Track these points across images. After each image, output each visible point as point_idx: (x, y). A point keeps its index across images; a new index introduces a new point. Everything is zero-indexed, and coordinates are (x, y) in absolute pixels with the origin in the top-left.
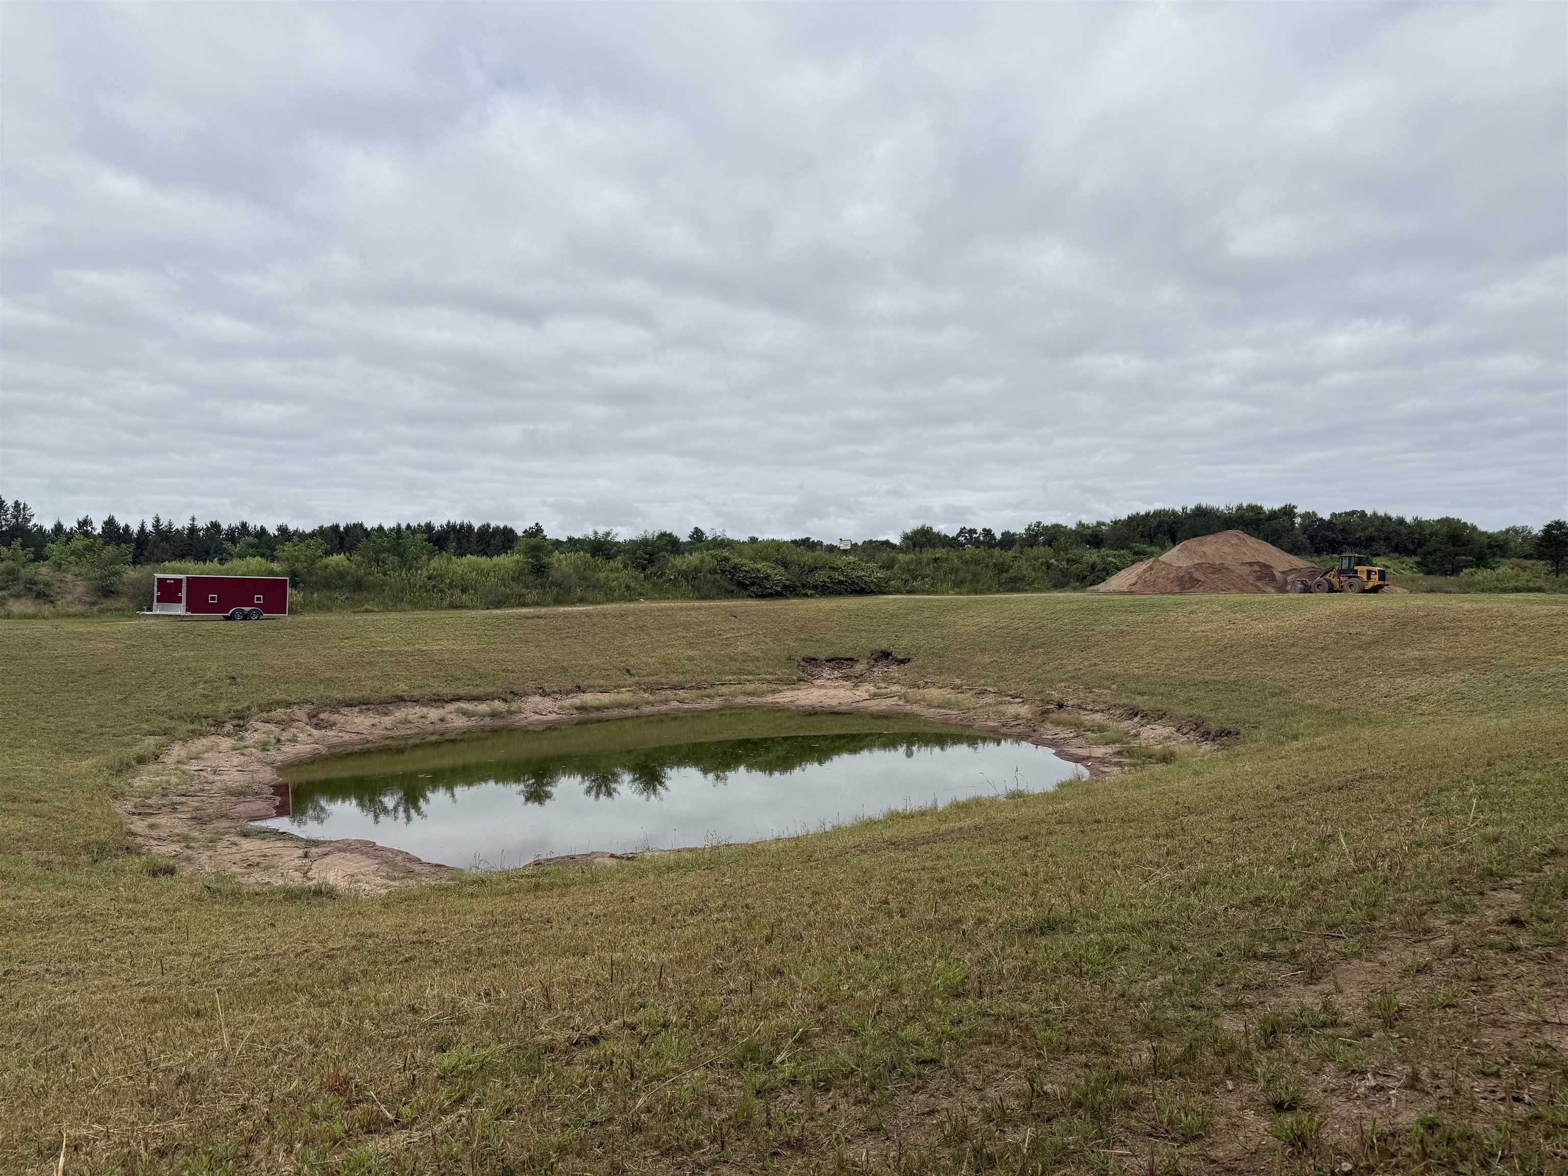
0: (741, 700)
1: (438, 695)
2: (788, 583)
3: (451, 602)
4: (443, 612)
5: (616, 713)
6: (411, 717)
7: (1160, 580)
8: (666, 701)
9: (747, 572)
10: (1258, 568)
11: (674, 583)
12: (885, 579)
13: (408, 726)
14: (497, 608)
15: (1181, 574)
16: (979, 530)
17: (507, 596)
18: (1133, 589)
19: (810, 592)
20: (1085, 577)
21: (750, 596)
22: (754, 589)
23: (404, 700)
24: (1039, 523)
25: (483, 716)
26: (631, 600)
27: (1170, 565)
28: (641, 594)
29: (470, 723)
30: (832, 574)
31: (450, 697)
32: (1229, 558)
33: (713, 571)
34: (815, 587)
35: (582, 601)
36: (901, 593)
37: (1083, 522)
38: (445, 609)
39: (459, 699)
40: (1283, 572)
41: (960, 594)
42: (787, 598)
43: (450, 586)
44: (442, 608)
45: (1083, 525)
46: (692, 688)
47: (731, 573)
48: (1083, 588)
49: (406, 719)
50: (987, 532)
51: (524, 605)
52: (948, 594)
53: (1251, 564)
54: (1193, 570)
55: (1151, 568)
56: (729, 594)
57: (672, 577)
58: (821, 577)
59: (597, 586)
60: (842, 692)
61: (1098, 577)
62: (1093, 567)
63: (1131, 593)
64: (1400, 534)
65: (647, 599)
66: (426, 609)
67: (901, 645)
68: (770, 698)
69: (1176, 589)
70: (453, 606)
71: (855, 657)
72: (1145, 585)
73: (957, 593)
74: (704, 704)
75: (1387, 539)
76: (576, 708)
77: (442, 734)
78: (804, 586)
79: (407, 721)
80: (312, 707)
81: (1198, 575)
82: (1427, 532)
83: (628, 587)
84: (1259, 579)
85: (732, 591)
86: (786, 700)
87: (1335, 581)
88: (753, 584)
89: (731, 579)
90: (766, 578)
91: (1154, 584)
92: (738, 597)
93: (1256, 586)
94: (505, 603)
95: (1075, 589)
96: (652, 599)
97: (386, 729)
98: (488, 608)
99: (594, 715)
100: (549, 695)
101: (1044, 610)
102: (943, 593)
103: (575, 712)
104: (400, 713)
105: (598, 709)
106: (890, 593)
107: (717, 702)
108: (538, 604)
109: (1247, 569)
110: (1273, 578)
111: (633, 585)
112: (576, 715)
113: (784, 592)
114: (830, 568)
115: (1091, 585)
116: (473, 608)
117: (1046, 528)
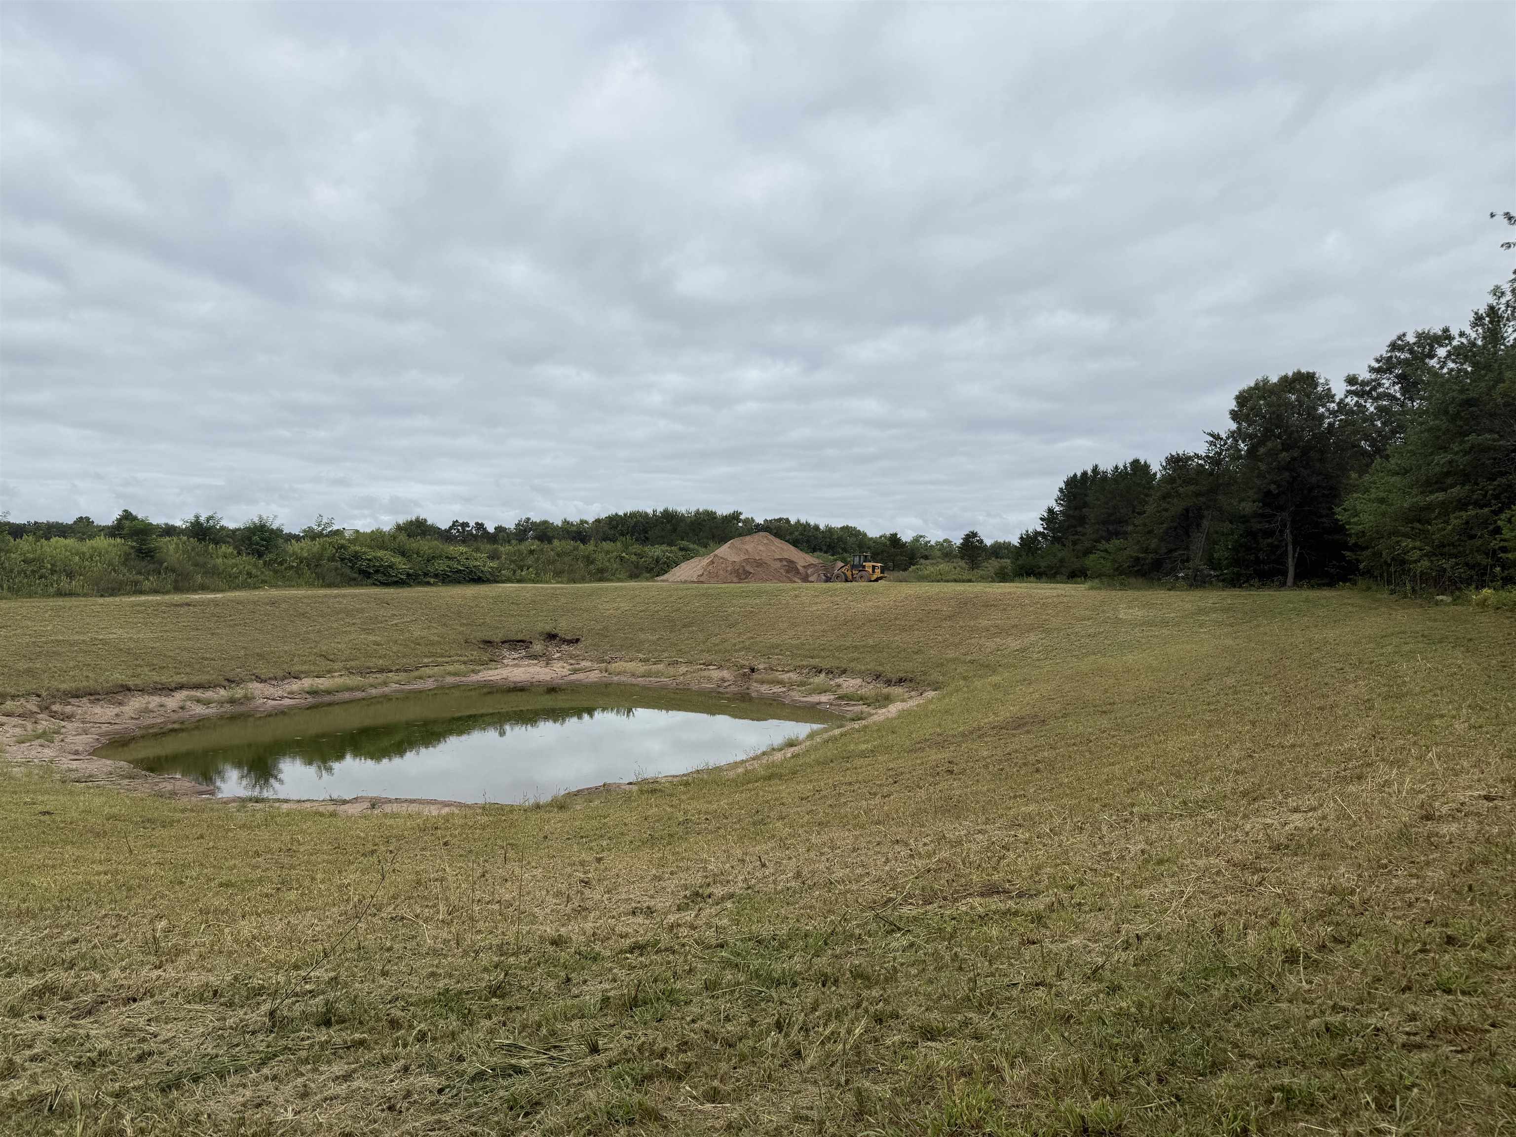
0: (450, 680)
1: (162, 684)
2: (411, 571)
3: (59, 589)
4: (51, 599)
5: (347, 695)
6: (151, 706)
7: (721, 572)
8: (385, 684)
9: (369, 560)
10: (785, 563)
11: (298, 571)
12: (497, 568)
13: (152, 715)
14: (111, 595)
15: (736, 568)
16: (472, 524)
17: (121, 583)
18: (701, 579)
19: (432, 580)
20: (652, 569)
21: (375, 584)
22: (379, 577)
23: (129, 690)
24: (528, 519)
25: (221, 703)
26: (255, 588)
27: (726, 560)
28: (264, 582)
29: (207, 711)
30: (450, 563)
31: (173, 685)
32: (764, 554)
33: (332, 559)
34: (436, 576)
35: (203, 588)
36: (512, 582)
37: (568, 519)
38: (53, 596)
39: (181, 687)
40: (804, 567)
41: (562, 582)
42: (411, 586)
43: (53, 572)
44: (49, 596)
45: (568, 523)
46: (397, 671)
47: (351, 561)
48: (651, 579)
49: (147, 708)
50: (480, 526)
51: (141, 592)
52: (551, 583)
53: (781, 560)
54: (744, 564)
55: (712, 562)
56: (351, 582)
57: (295, 564)
58: (440, 566)
59: (215, 572)
60: (537, 669)
61: (662, 569)
62: (657, 560)
63: (698, 582)
64: (816, 538)
65: (271, 586)
66: (30, 597)
67: (563, 626)
68: (474, 678)
69: (735, 580)
70: (60, 594)
71: (527, 638)
72: (710, 575)
73: (558, 582)
74: (419, 685)
75: (808, 541)
76: (308, 693)
77: (182, 723)
78: (426, 575)
79: (147, 710)
80: (39, 699)
81: (748, 568)
82: (835, 536)
83: (249, 574)
84: (788, 572)
85: (355, 579)
86: (498, 677)
87: (849, 574)
88: (377, 572)
89: (352, 568)
90: (391, 567)
91: (717, 576)
92: (362, 585)
93: (788, 578)
94: (119, 590)
95: (647, 580)
96: (276, 586)
97: (132, 718)
98: (102, 596)
99: (327, 699)
100: (266, 681)
101: (671, 596)
102: (547, 582)
103: (308, 696)
104: (136, 703)
105: (328, 692)
106: (503, 582)
107: (430, 684)
108: (156, 592)
109: (778, 565)
110: (797, 572)
111: (254, 571)
112: (311, 700)
113: (407, 581)
114: (447, 557)
115: (657, 576)
116: (85, 595)
117: (534, 523)
